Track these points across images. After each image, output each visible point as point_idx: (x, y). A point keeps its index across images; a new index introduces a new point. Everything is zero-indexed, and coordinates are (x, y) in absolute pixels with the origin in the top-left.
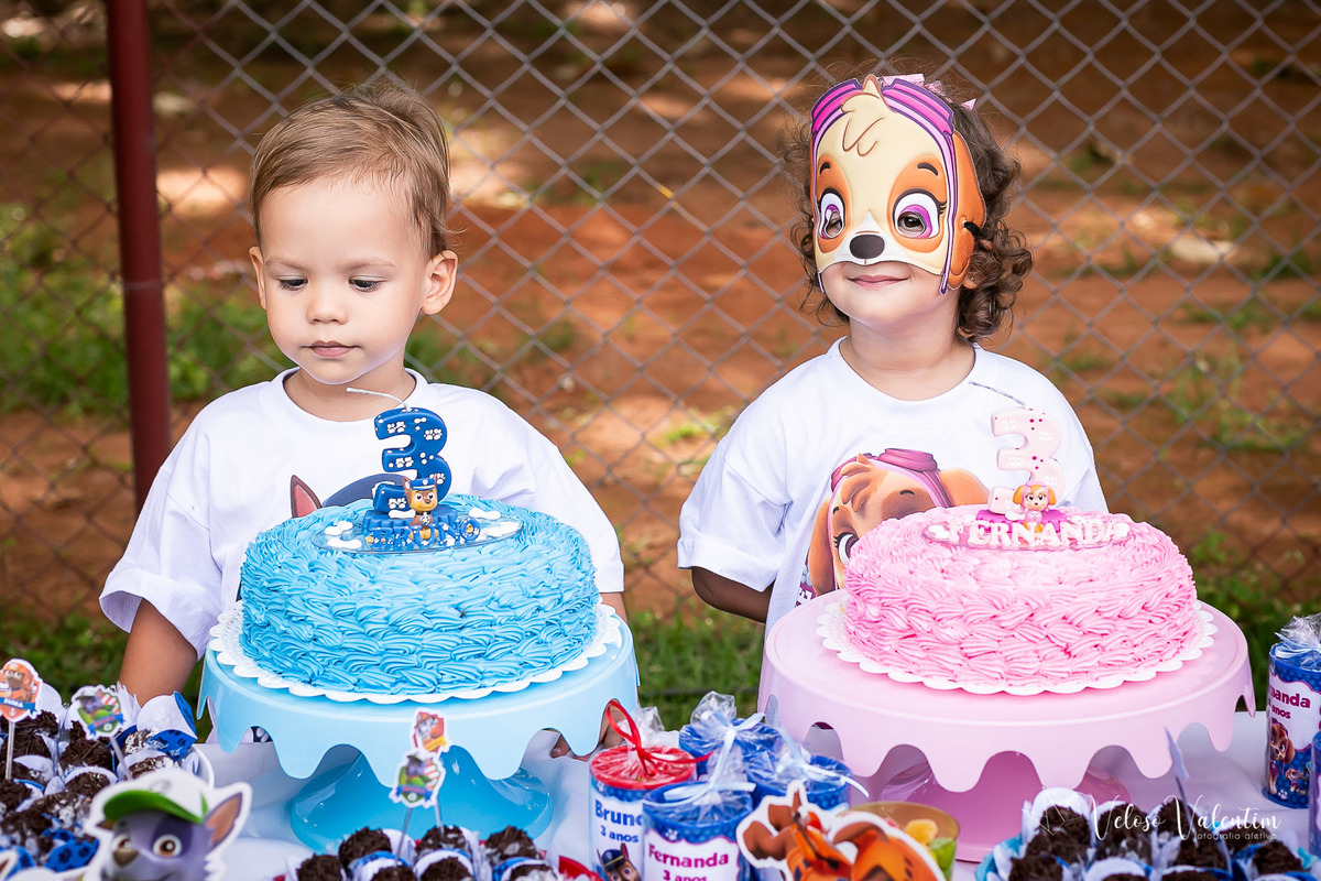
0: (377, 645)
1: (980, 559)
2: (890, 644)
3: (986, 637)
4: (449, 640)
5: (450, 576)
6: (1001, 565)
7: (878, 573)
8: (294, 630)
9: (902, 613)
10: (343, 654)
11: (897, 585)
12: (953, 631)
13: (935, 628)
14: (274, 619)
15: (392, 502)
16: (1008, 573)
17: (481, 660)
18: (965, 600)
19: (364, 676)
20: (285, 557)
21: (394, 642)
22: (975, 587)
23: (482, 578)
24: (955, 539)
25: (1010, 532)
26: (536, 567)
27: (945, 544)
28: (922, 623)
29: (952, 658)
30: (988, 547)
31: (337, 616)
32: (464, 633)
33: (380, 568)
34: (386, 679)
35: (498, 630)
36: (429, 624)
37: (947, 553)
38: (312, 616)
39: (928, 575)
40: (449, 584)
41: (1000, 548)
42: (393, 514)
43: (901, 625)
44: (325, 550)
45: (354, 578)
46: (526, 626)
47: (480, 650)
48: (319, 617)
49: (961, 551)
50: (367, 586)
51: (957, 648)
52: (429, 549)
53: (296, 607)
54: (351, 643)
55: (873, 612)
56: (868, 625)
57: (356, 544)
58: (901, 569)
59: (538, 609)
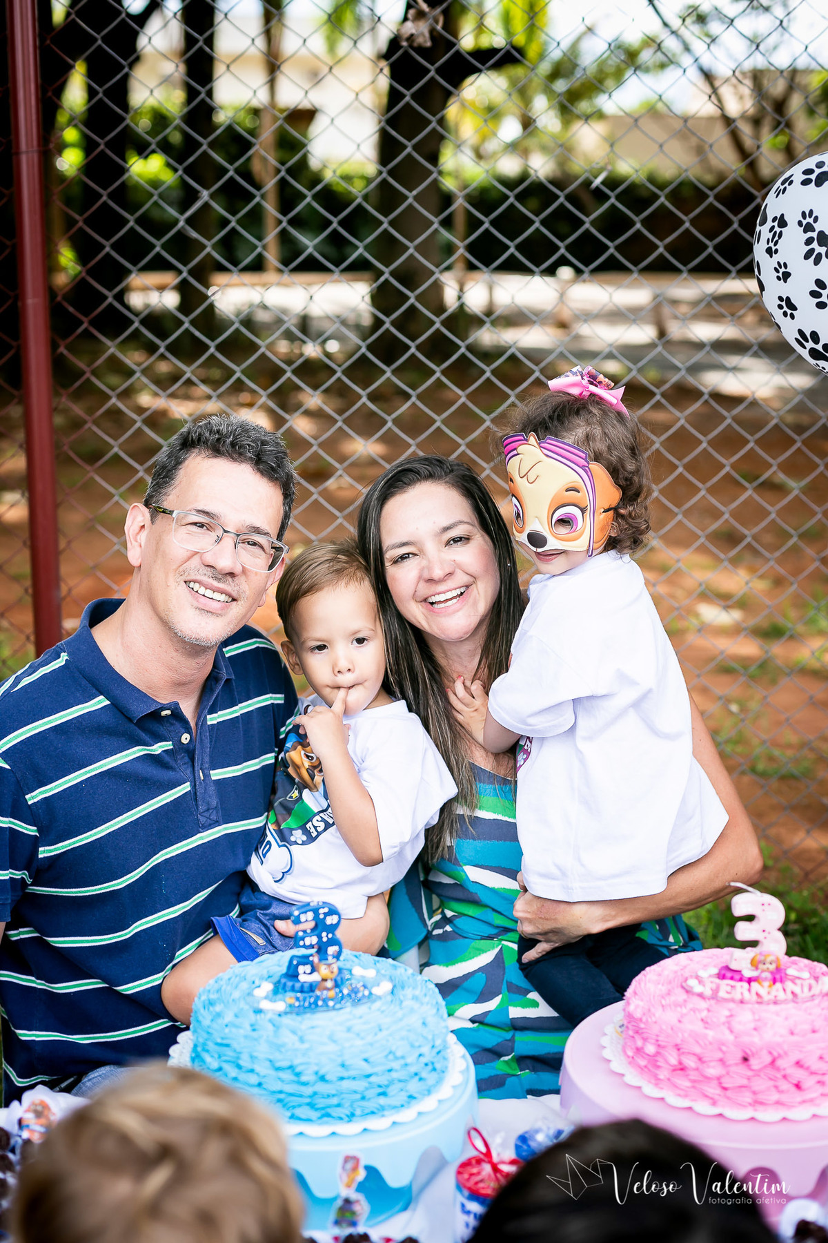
0: (308, 1091)
1: (730, 1010)
2: (663, 1074)
3: (738, 1075)
4: (360, 1085)
5: (358, 1035)
6: (745, 1017)
7: (654, 1019)
8: (243, 1077)
9: (674, 1053)
10: (282, 1096)
11: (670, 1031)
12: (713, 1070)
13: (701, 1067)
14: (226, 1067)
15: (301, 969)
16: (752, 1025)
17: (382, 1097)
18: (724, 1048)
19: (298, 1112)
20: (229, 1017)
21: (321, 1088)
22: (731, 1037)
23: (380, 1035)
24: (708, 992)
25: (749, 990)
26: (415, 1020)
27: (701, 995)
28: (690, 1062)
29: (713, 1090)
30: (733, 1000)
31: (278, 1069)
32: (373, 1079)
33: (303, 1027)
34: (314, 1115)
35: (394, 1075)
36: (345, 1074)
37: (703, 1005)
38: (257, 1068)
39: (693, 1025)
40: (359, 1042)
41: (742, 1002)
42: (302, 978)
43: (673, 1061)
44: (258, 1011)
45: (288, 1039)
46: (413, 1069)
47: (381, 1090)
48: (263, 1069)
49: (713, 1002)
50: (298, 1045)
51: (716, 1082)
52: (334, 1008)
53: (245, 1062)
54: (289, 1088)
55: (650, 1049)
56: (645, 1056)
57: (280, 1006)
58: (670, 1017)
59: (420, 1055)
